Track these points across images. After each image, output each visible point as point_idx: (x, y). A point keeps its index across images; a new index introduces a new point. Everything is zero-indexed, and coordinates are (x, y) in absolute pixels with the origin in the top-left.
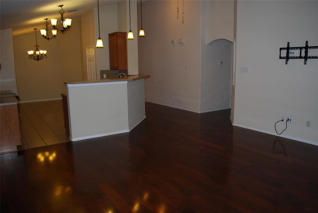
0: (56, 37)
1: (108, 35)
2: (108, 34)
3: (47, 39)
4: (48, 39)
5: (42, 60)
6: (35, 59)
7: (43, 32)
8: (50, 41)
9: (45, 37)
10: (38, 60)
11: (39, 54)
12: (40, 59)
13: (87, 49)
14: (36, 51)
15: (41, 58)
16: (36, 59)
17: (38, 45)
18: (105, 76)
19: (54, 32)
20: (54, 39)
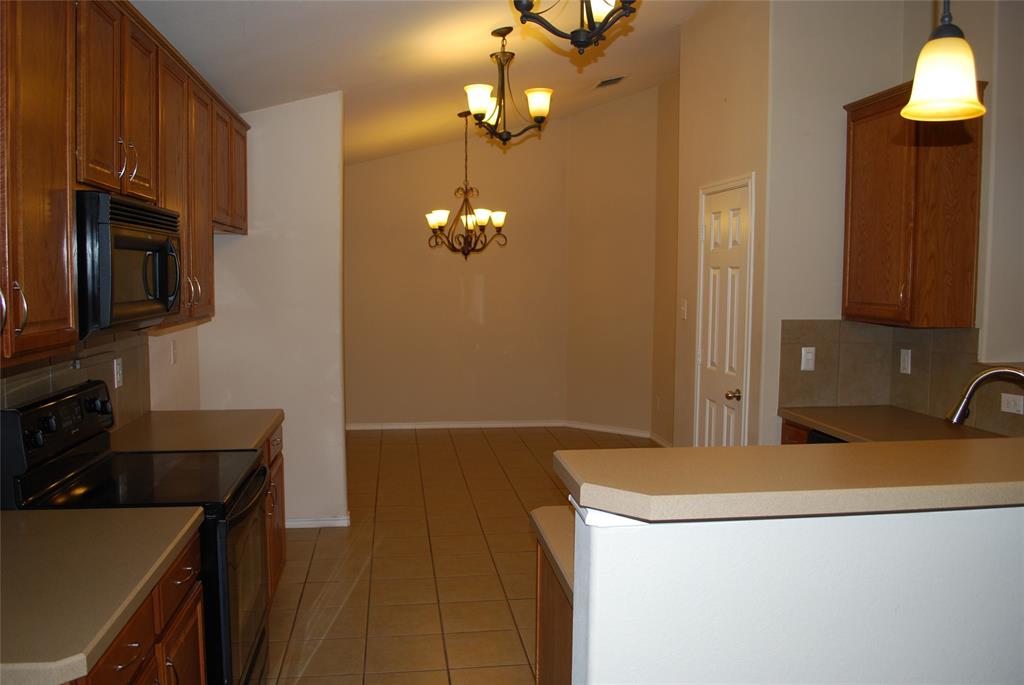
0: (547, 129)
2: (845, 107)
3: (500, 136)
4: (505, 138)
5: (484, 253)
6: (454, 250)
7: (481, 99)
8: (518, 149)
9: (492, 130)
10: (466, 252)
11: (471, 226)
12: (474, 250)
14: (460, 214)
15: (479, 246)
16: (457, 246)
17: (471, 185)
18: (807, 357)
19: (539, 101)
20: (536, 138)
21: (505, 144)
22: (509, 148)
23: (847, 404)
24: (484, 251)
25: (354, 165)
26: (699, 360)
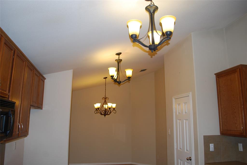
0: (131, 80)
1: (215, 76)
2: (215, 74)
3: (118, 82)
4: (119, 83)
6: (102, 114)
7: (113, 72)
8: (122, 86)
9: (115, 81)
10: (105, 115)
11: (106, 108)
12: (107, 114)
13: (174, 100)
14: (103, 104)
15: (109, 113)
16: (103, 113)
17: (107, 97)
18: (212, 146)
19: (129, 73)
20: (128, 83)
21: (119, 84)
22: (120, 85)
23: (224, 161)
24: (110, 115)
25: (75, 91)
26: (175, 147)
